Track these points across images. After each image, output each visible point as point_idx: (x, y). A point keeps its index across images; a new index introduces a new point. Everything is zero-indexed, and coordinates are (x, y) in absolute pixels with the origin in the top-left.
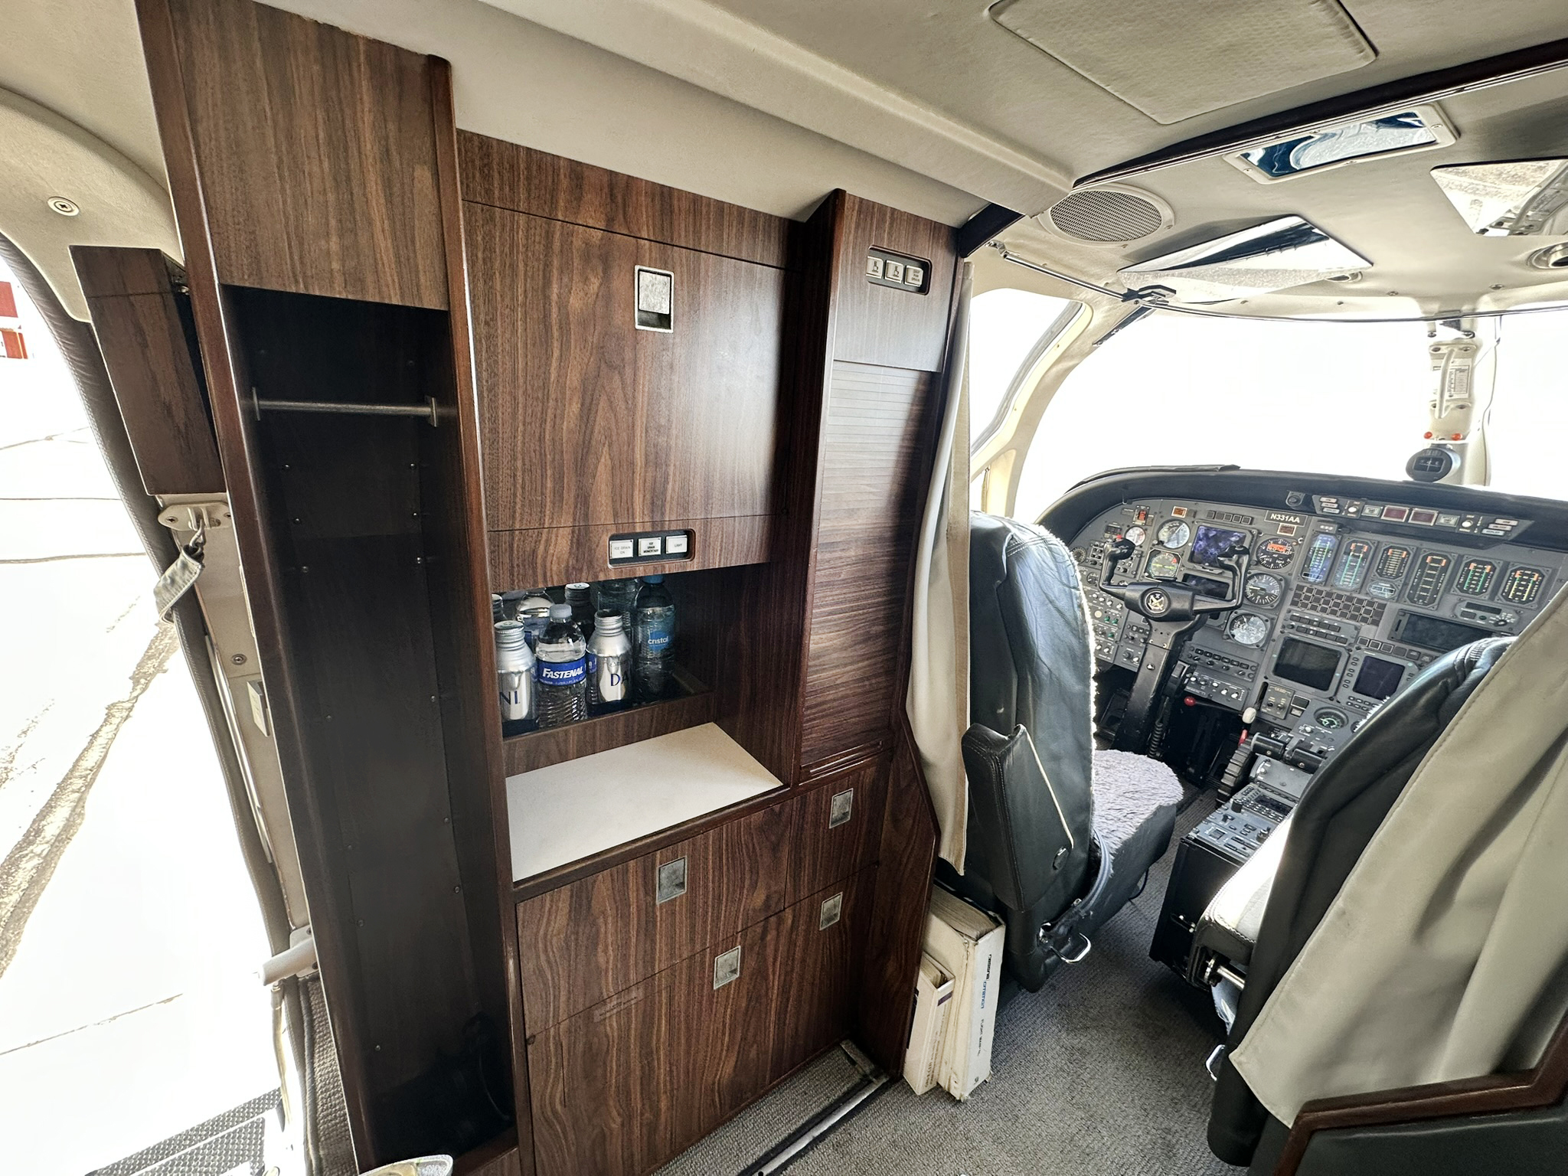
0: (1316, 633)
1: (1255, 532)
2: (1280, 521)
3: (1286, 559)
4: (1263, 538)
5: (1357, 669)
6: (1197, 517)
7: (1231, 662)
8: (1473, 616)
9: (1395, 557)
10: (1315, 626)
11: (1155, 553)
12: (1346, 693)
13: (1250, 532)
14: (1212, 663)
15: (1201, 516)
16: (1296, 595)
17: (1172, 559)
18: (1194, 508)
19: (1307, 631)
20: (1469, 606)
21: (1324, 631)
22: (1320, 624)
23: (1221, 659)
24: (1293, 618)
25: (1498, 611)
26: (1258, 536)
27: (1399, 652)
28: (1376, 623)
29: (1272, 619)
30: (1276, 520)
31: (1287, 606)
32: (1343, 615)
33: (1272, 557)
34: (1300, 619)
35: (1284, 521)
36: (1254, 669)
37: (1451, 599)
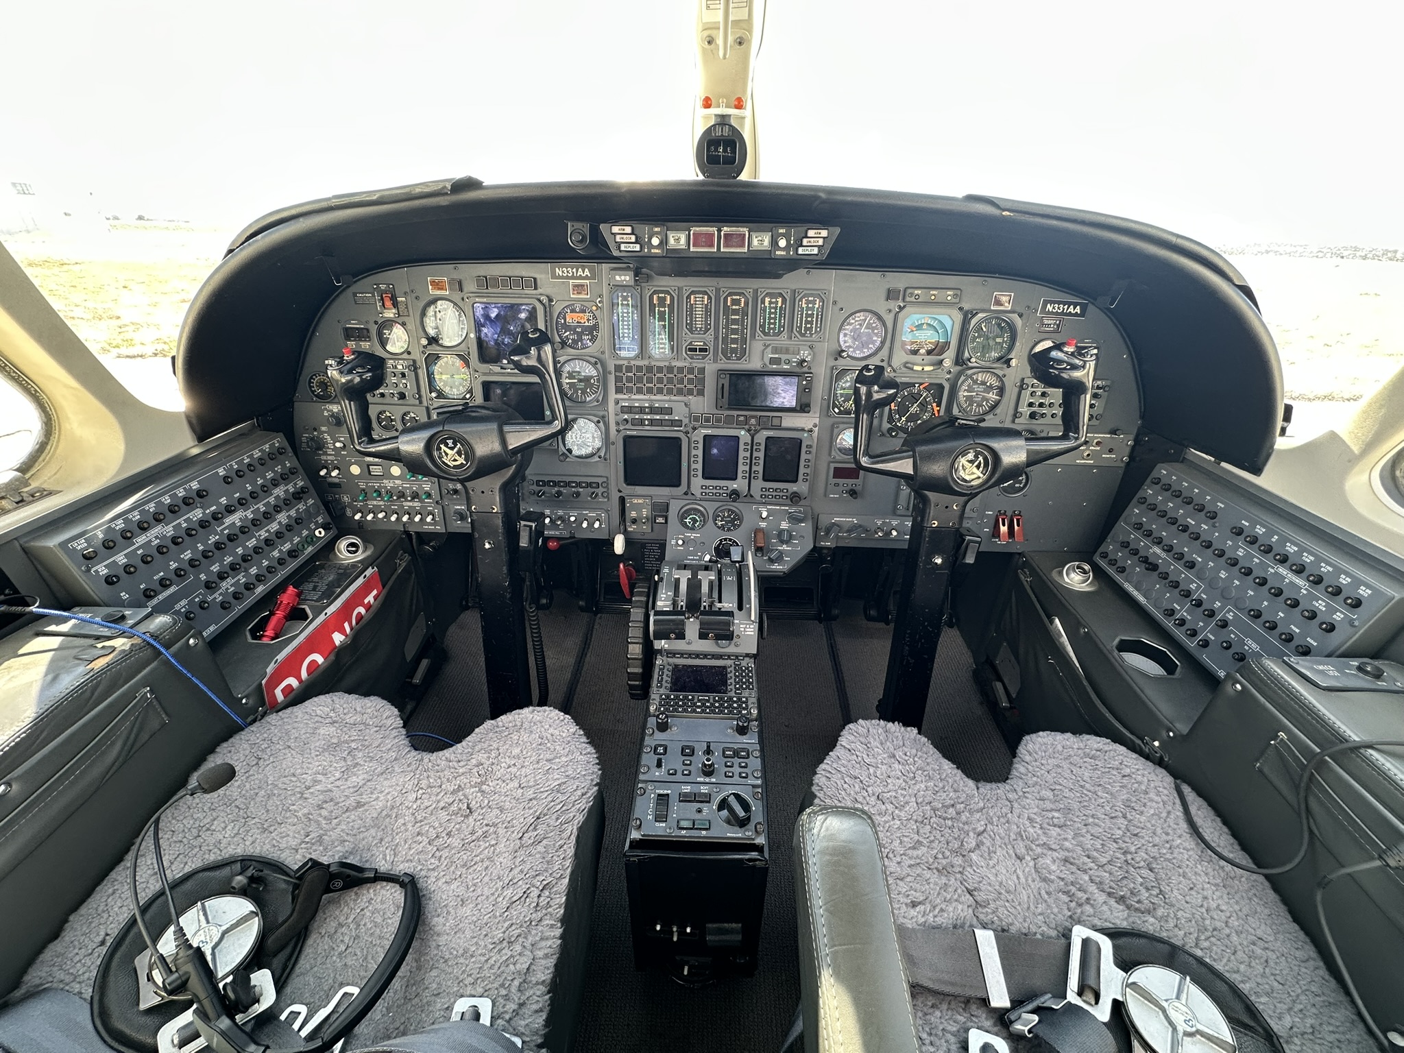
0: (652, 422)
1: (545, 300)
2: (567, 277)
3: (592, 330)
4: (557, 308)
5: (700, 453)
6: (465, 290)
7: (579, 485)
8: (780, 362)
9: (699, 302)
10: (648, 414)
11: (432, 359)
12: (698, 482)
13: (539, 300)
14: (559, 493)
15: (470, 287)
16: (618, 379)
17: (458, 362)
18: (456, 276)
19: (642, 422)
20: (774, 350)
21: (658, 417)
22: (653, 410)
23: (567, 484)
24: (625, 410)
25: (798, 352)
26: (550, 305)
27: (729, 421)
28: (701, 393)
29: (603, 417)
30: (562, 277)
31: (613, 395)
32: (670, 392)
33: (575, 332)
34: (630, 409)
35: (573, 277)
36: (604, 485)
37: (758, 346)
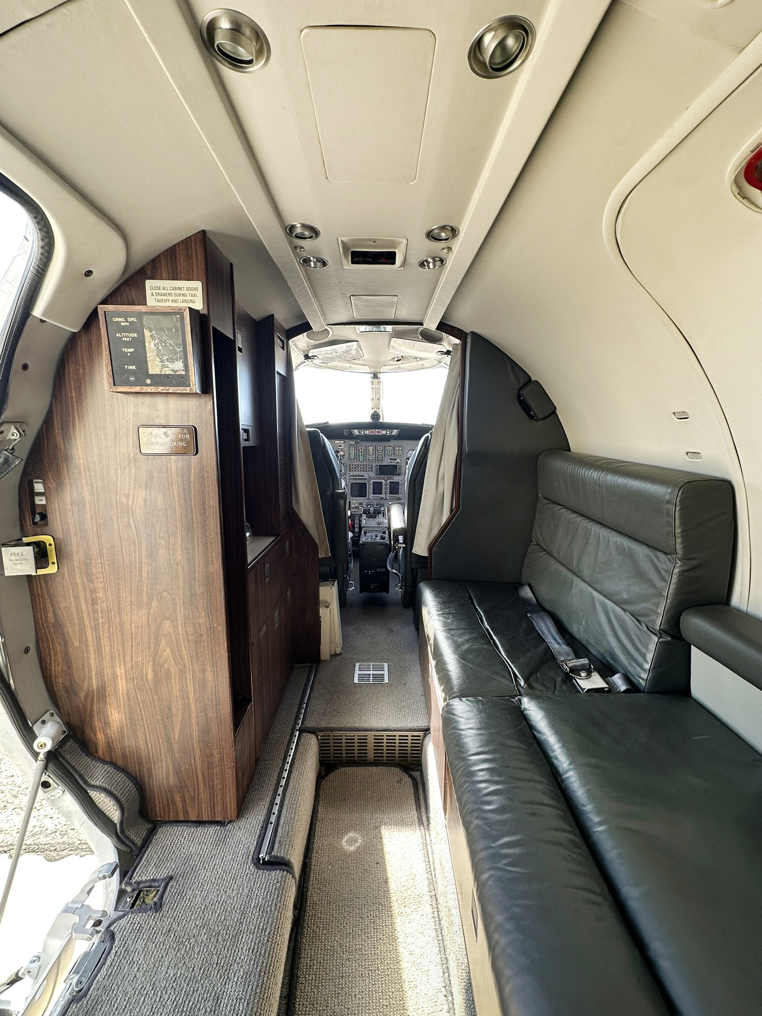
0: (359, 479)
5: (372, 487)
8: (392, 462)
9: (371, 448)
10: (357, 477)
12: (371, 495)
16: (350, 468)
19: (356, 479)
20: (390, 459)
22: (359, 476)
24: (351, 476)
25: (396, 460)
27: (379, 479)
28: (372, 471)
29: (345, 478)
30: (337, 443)
31: (348, 472)
32: (363, 471)
34: (353, 476)
37: (386, 459)
